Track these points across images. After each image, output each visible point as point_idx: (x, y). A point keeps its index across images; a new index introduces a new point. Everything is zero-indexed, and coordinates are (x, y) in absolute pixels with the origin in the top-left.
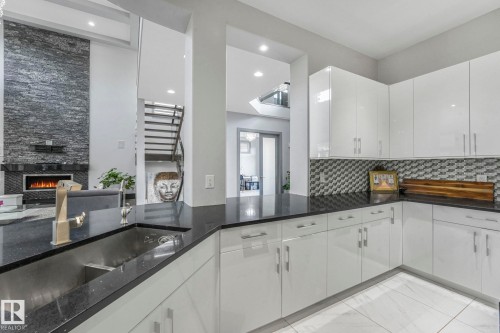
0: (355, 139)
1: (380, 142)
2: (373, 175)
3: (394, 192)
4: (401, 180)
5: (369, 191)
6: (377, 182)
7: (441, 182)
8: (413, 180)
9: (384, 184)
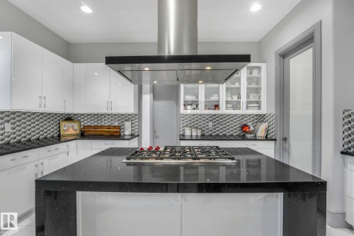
0: (40, 97)
1: (65, 101)
2: (63, 124)
3: (77, 135)
4: (82, 127)
5: (59, 136)
6: (65, 128)
7: (101, 127)
8: (88, 126)
9: (71, 130)
